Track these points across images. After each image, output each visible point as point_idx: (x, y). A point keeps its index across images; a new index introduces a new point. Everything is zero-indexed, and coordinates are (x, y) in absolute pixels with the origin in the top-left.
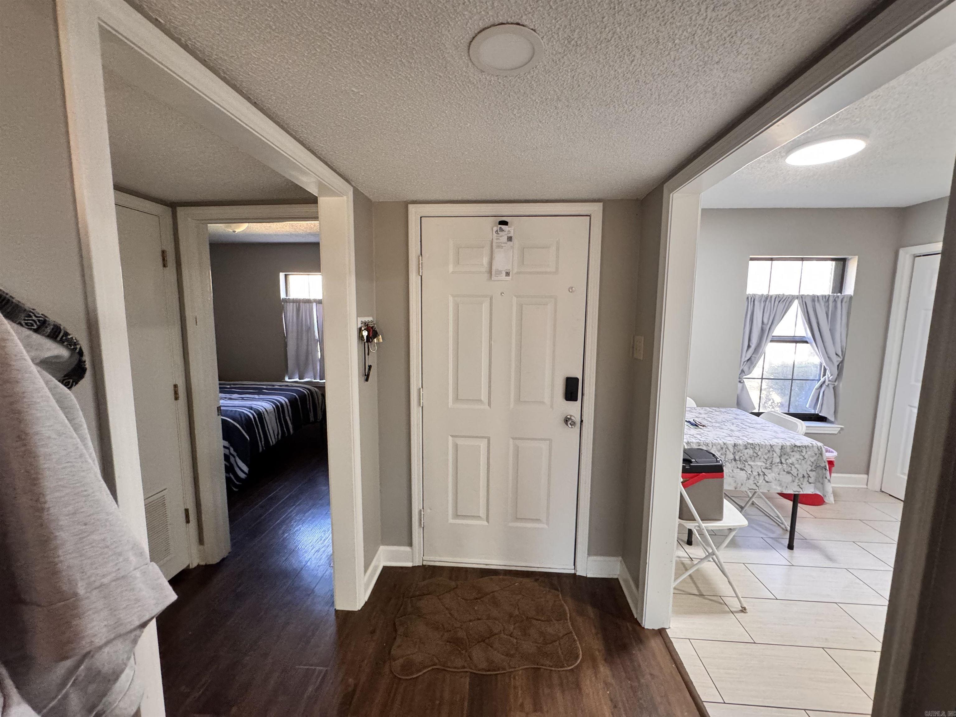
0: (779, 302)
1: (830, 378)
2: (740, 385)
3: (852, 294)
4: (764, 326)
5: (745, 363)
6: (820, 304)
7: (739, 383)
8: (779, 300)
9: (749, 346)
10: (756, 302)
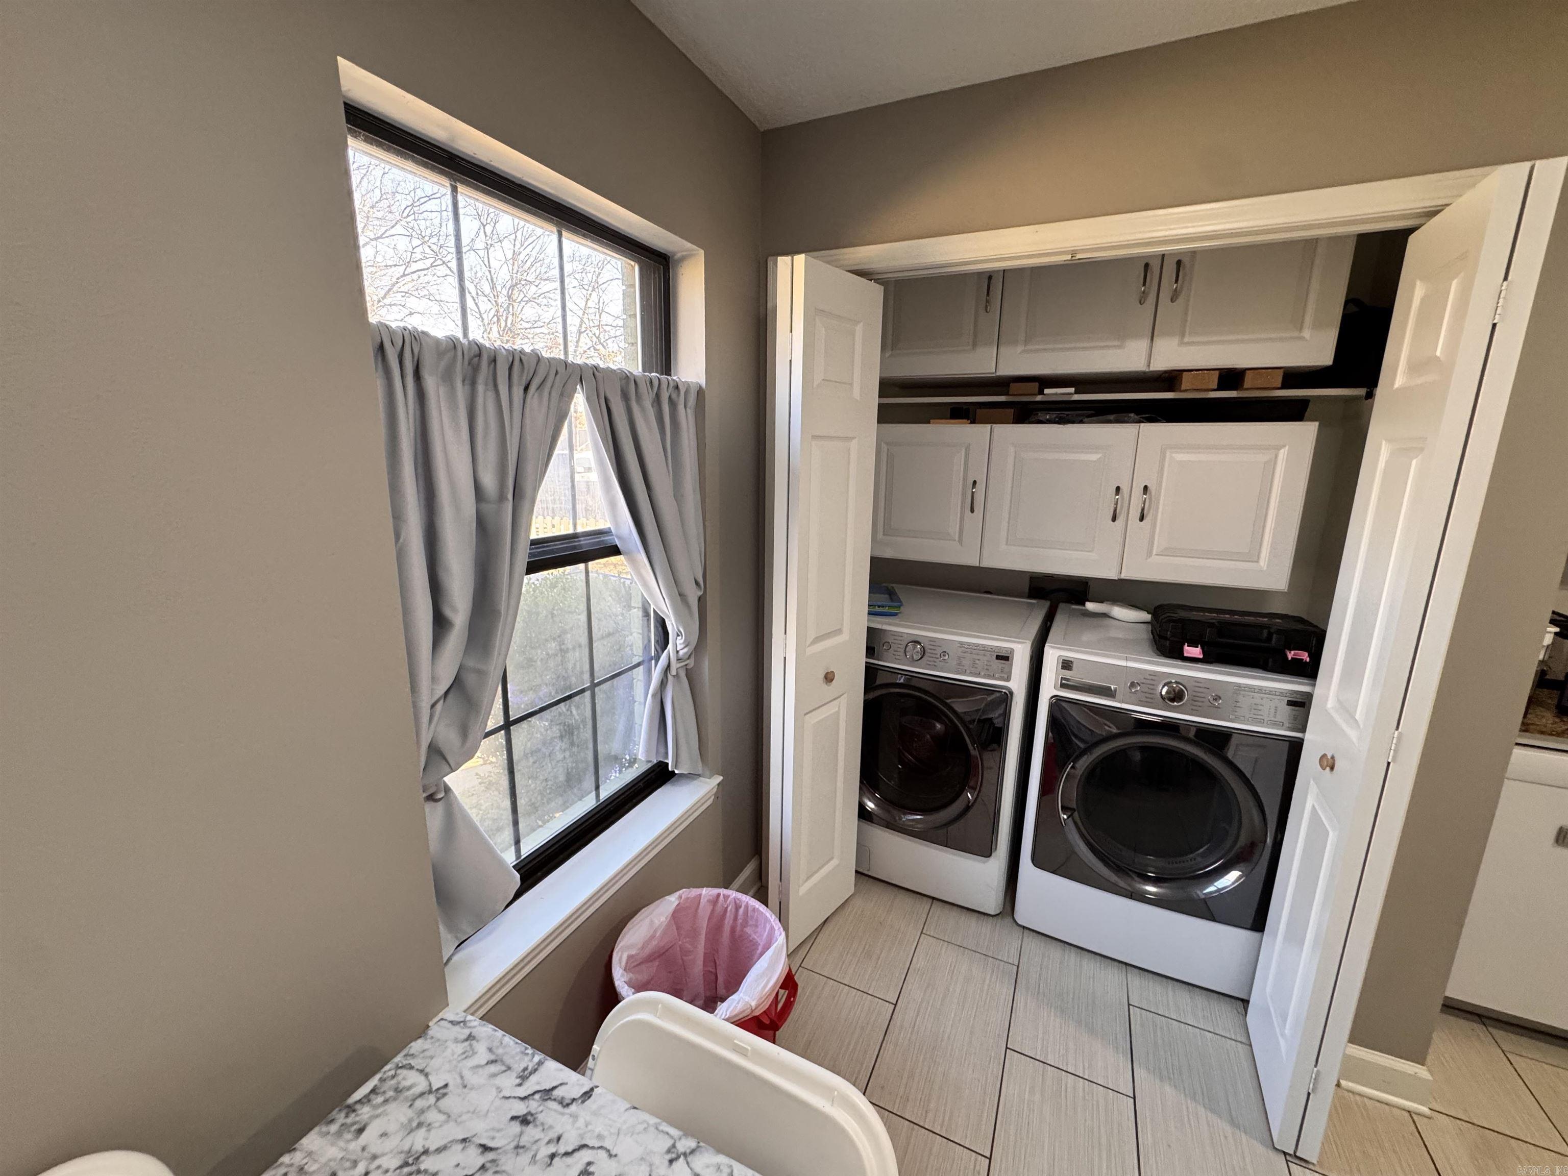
0: (526, 389)
1: (681, 653)
2: (434, 816)
3: (703, 382)
4: (487, 508)
5: (439, 706)
6: (643, 409)
7: (428, 807)
8: (524, 383)
9: (440, 623)
10: (431, 382)
